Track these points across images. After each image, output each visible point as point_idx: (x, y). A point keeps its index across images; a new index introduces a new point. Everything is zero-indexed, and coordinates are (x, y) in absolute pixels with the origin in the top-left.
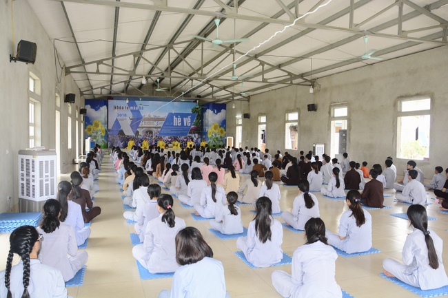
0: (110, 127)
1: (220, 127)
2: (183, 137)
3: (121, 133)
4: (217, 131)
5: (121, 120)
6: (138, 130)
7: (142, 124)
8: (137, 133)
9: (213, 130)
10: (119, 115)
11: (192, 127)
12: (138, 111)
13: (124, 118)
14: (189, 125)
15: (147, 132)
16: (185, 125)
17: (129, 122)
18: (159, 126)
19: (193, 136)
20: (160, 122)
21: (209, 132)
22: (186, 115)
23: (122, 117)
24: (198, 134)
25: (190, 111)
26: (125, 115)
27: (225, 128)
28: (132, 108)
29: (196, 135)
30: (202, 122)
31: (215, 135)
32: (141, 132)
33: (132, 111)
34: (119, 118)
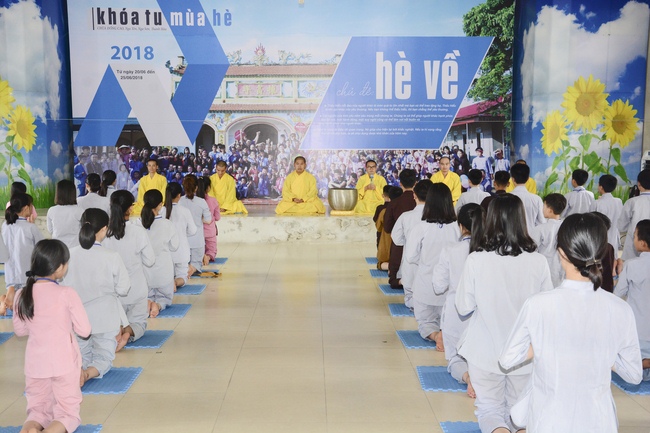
0: (80, 110)
1: (613, 97)
2: (421, 155)
3: (133, 135)
4: (594, 120)
5: (129, 75)
6: (209, 121)
7: (227, 93)
8: (205, 137)
9: (573, 114)
10: (120, 53)
11: (467, 103)
12: (207, 32)
13: (144, 64)
14: (450, 94)
15: (250, 131)
16: (431, 94)
17: (169, 84)
18: (305, 101)
19: (471, 147)
20: (311, 82)
21: (548, 125)
22: (436, 48)
23: (134, 64)
24: (497, 135)
25: (456, 28)
26: (149, 53)
27: (640, 105)
28: (176, 17)
29: (487, 143)
30: (517, 79)
31: (585, 140)
32: (224, 130)
33: (180, 32)
34: (119, 66)
